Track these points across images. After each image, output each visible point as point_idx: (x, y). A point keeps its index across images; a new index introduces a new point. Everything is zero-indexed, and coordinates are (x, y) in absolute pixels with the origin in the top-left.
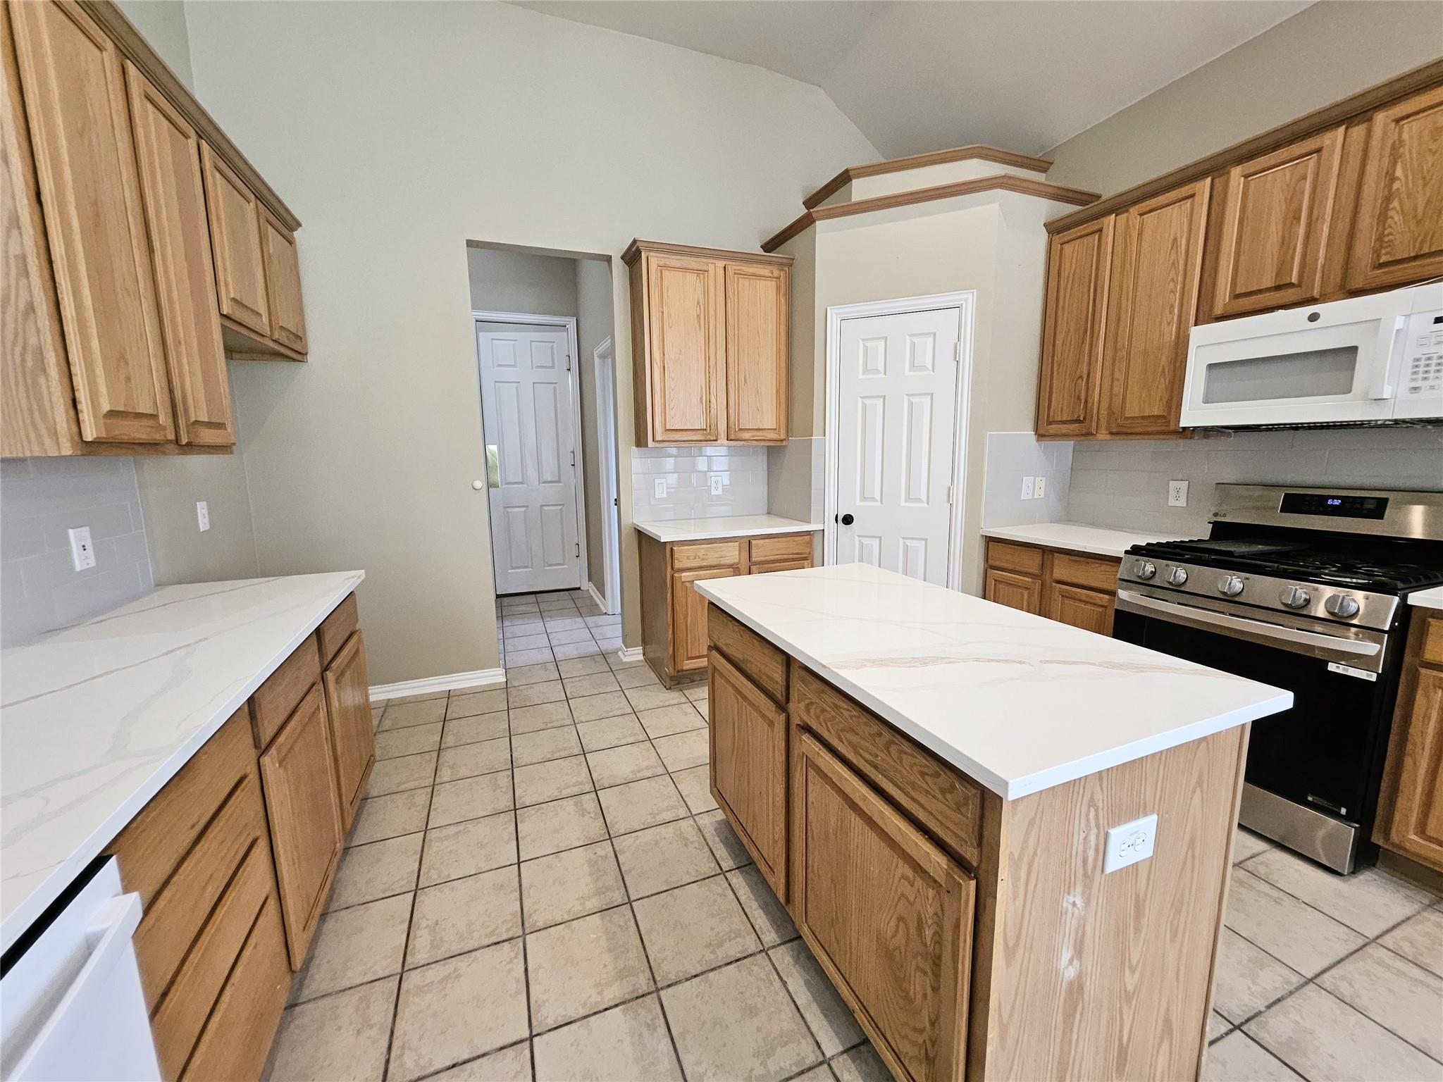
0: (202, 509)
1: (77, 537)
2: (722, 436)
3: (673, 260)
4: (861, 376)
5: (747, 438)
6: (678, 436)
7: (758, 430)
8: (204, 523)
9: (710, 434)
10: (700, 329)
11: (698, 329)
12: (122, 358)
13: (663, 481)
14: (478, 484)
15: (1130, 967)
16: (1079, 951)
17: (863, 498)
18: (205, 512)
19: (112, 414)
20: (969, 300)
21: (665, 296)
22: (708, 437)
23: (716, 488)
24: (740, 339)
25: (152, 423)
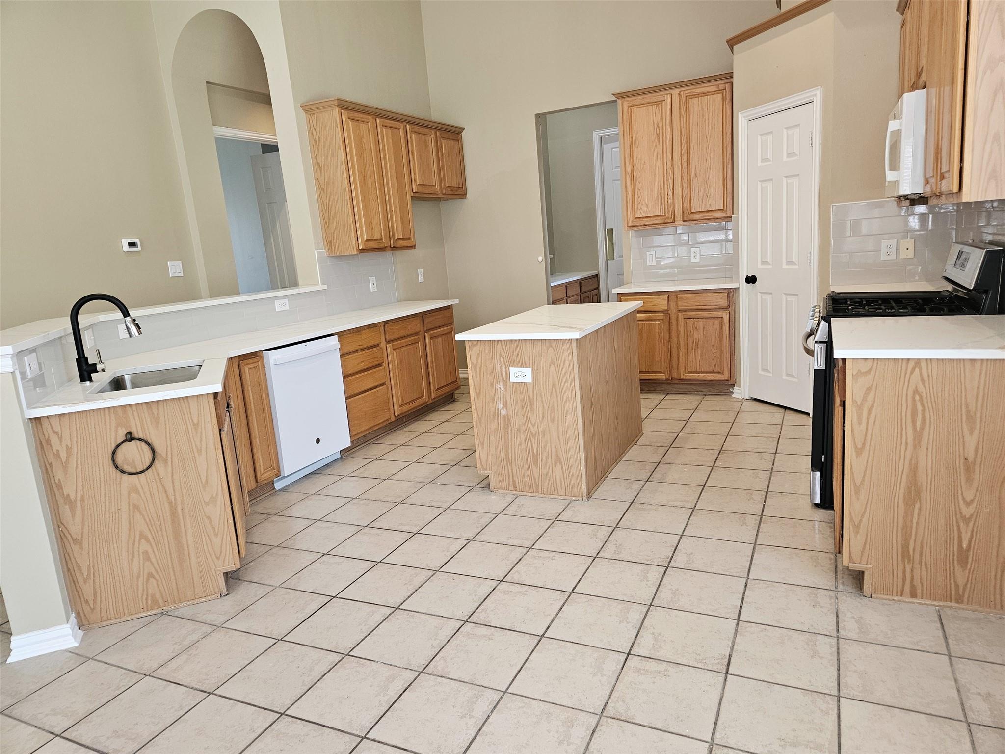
0: (420, 272)
1: (371, 280)
2: (679, 219)
3: (638, 100)
4: (760, 164)
5: (698, 218)
6: (645, 222)
7: (708, 211)
8: (421, 279)
9: (668, 218)
10: (659, 144)
11: (657, 143)
12: (371, 222)
13: (653, 253)
14: (540, 259)
15: (532, 424)
16: (505, 406)
17: (763, 263)
18: (422, 273)
19: (367, 240)
20: (817, 95)
21: (633, 126)
22: (667, 221)
23: (695, 257)
24: (691, 144)
25: (380, 241)
